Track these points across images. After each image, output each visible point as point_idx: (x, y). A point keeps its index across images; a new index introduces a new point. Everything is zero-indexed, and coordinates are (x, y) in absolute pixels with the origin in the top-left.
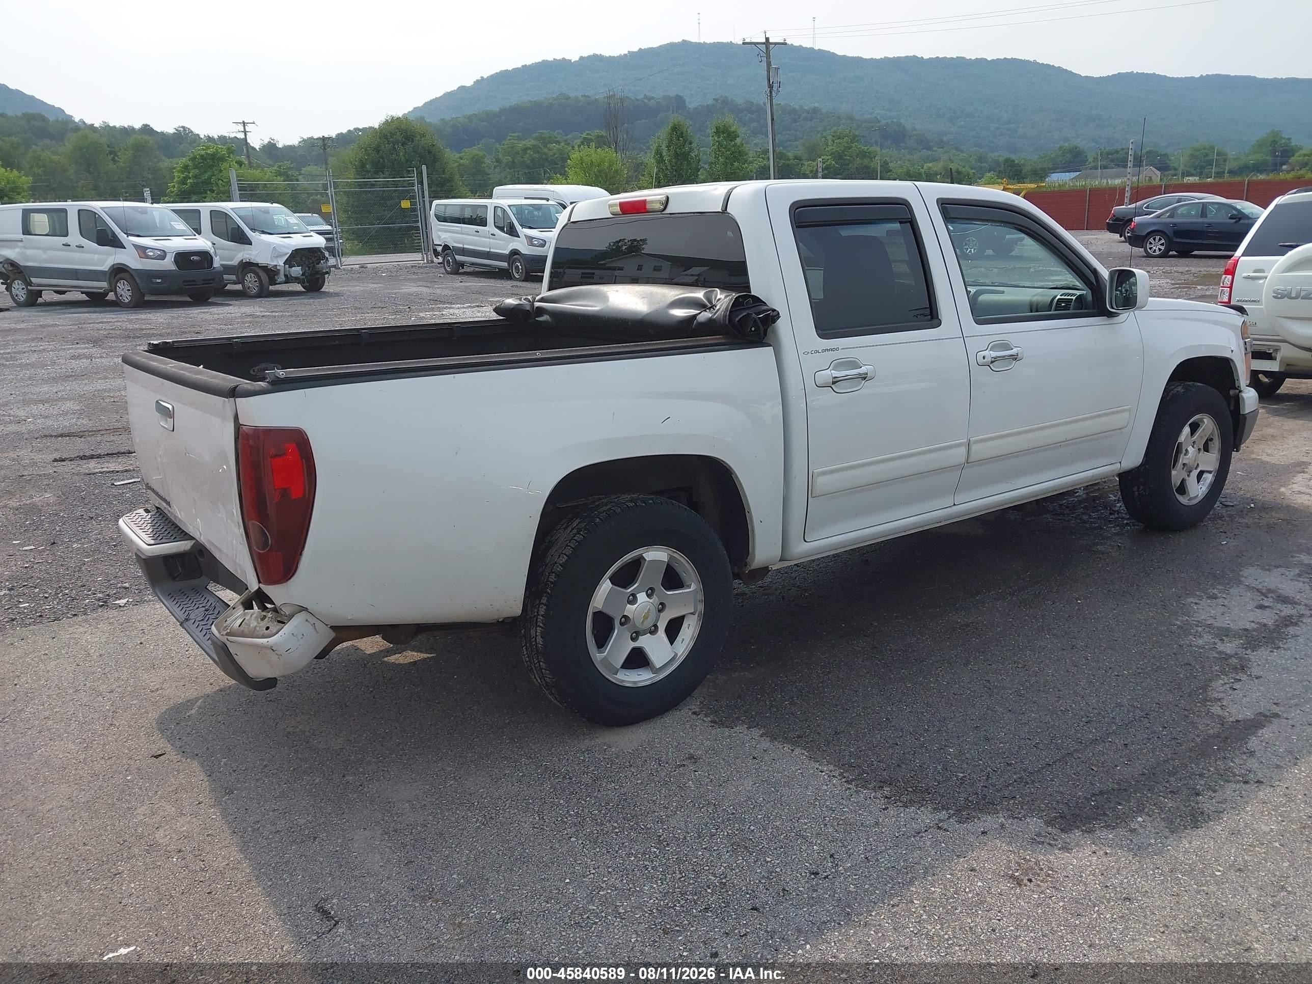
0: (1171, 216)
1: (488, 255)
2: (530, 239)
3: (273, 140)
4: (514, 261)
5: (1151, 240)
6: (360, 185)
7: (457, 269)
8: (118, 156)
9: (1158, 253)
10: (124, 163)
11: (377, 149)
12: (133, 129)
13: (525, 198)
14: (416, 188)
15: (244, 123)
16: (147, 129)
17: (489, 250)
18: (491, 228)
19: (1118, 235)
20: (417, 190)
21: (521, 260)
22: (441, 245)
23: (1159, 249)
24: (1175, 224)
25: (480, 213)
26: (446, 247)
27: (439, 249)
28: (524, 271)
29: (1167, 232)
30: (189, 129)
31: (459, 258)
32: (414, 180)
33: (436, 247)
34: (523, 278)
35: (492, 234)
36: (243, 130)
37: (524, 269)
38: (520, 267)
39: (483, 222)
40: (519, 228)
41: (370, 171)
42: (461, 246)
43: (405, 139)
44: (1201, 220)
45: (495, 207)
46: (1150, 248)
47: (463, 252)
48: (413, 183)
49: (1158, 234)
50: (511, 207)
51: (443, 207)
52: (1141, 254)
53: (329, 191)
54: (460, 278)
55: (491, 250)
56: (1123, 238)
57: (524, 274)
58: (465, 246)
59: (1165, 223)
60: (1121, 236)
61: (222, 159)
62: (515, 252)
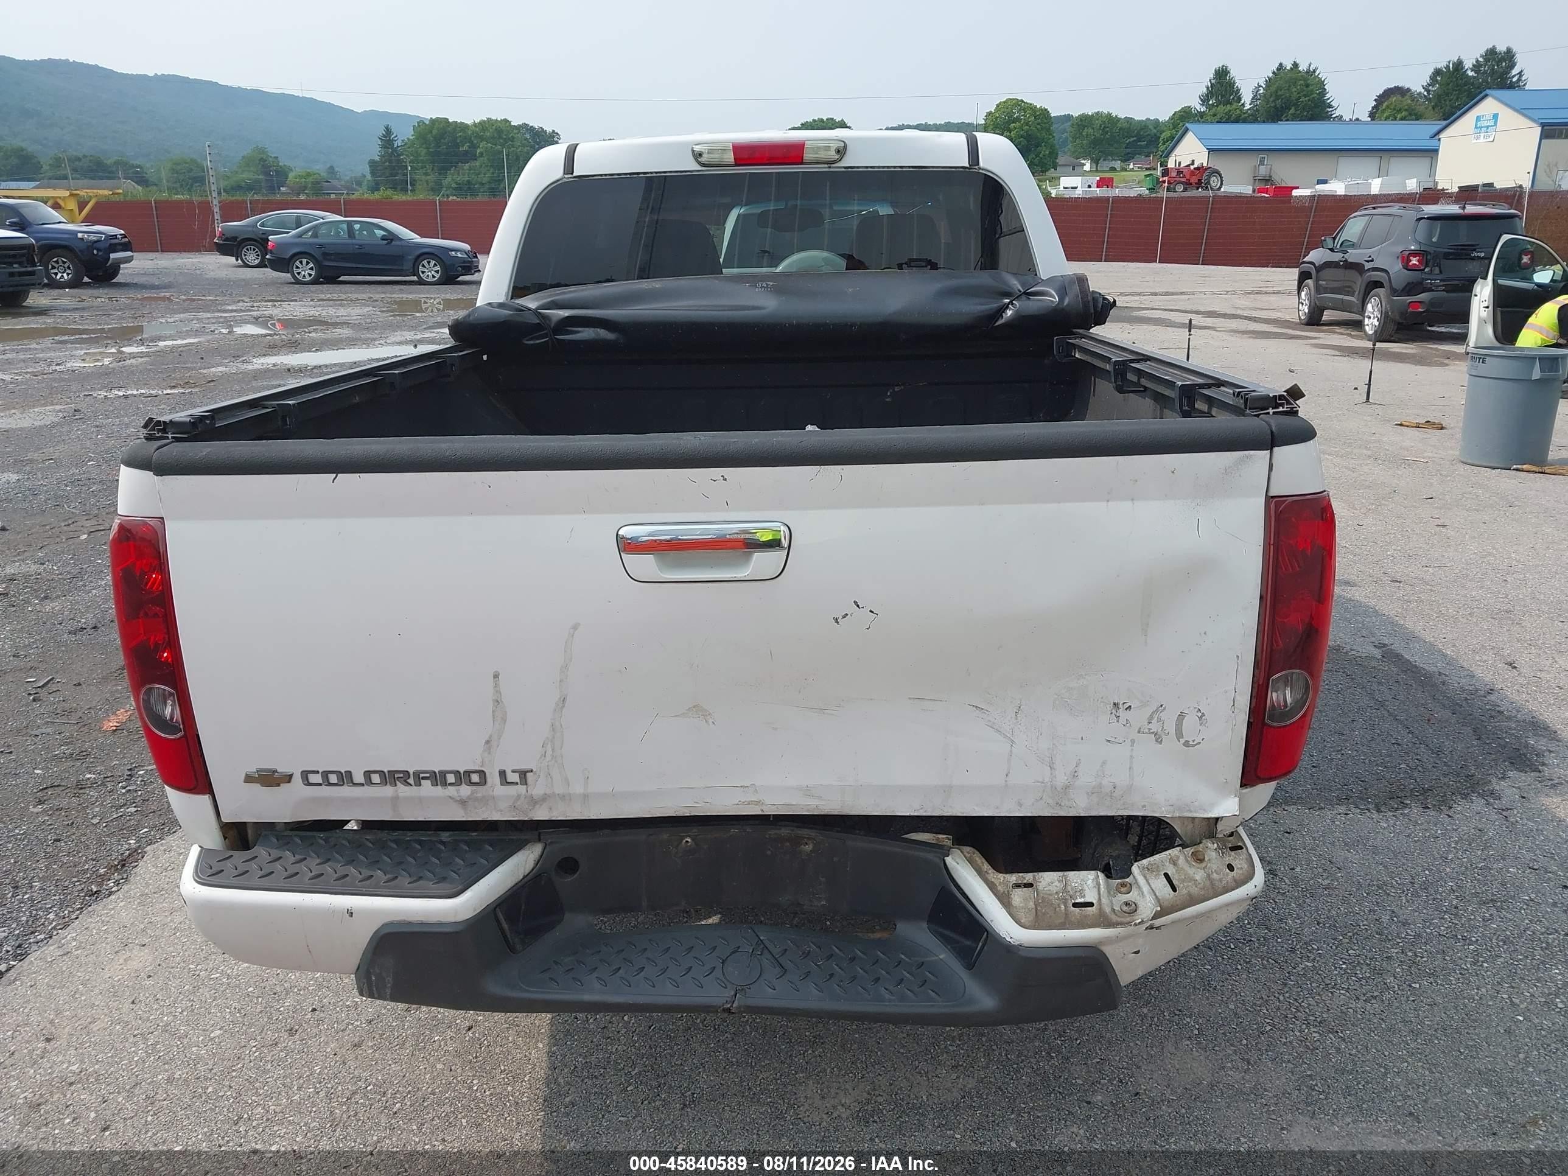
0: (315, 236)
5: (297, 263)
9: (308, 279)
19: (234, 258)
23: (309, 274)
24: (322, 246)
29: (313, 253)
44: (350, 241)
46: (299, 273)
49: (304, 256)
52: (289, 281)
56: (240, 261)
59: (310, 244)
60: (237, 260)
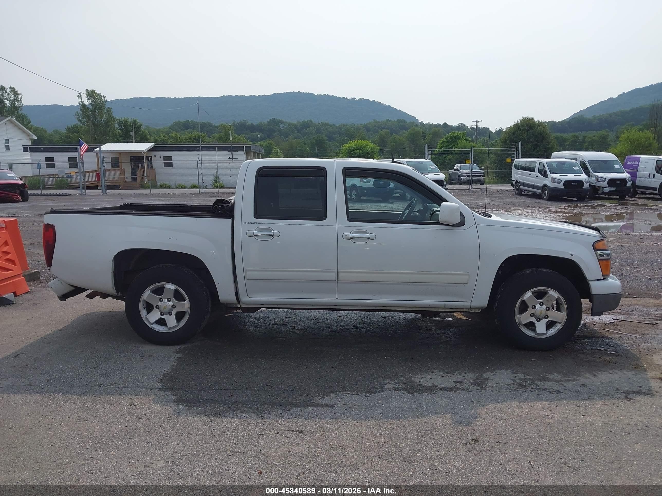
1: (534, 187)
2: (553, 179)
3: (502, 128)
4: (545, 190)
6: (503, 151)
7: (520, 193)
8: (426, 137)
10: (428, 140)
11: (514, 134)
12: (439, 124)
13: (566, 159)
14: (516, 152)
15: (477, 121)
16: (445, 124)
17: (534, 184)
18: (536, 173)
20: (516, 154)
21: (548, 190)
22: (515, 181)
25: (532, 166)
26: (517, 182)
27: (514, 182)
28: (548, 196)
30: (464, 124)
31: (521, 187)
32: (515, 149)
33: (513, 181)
34: (547, 198)
35: (536, 176)
36: (476, 124)
37: (548, 194)
38: (547, 193)
39: (533, 170)
40: (549, 174)
41: (509, 144)
42: (523, 181)
43: (529, 128)
45: (540, 163)
47: (524, 184)
48: (515, 150)
50: (547, 163)
51: (518, 162)
53: (470, 154)
54: (520, 197)
55: (535, 184)
57: (548, 197)
58: (525, 182)
61: (459, 138)
62: (545, 186)
